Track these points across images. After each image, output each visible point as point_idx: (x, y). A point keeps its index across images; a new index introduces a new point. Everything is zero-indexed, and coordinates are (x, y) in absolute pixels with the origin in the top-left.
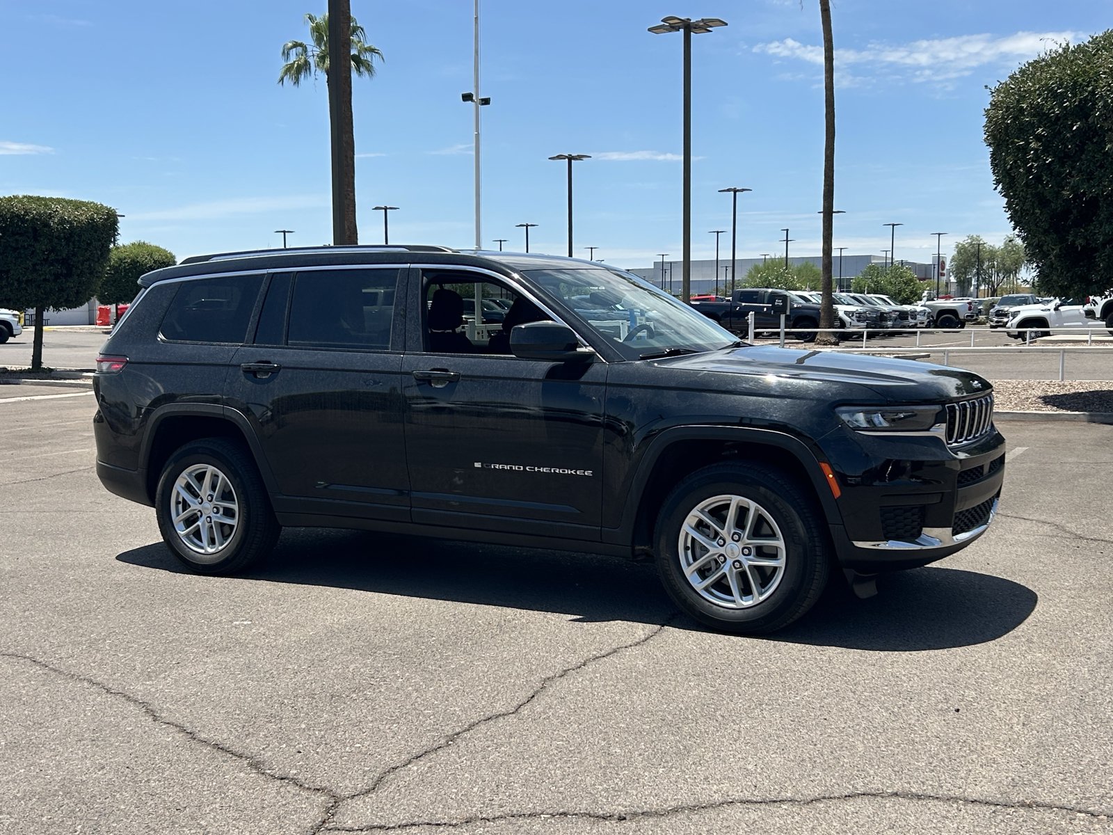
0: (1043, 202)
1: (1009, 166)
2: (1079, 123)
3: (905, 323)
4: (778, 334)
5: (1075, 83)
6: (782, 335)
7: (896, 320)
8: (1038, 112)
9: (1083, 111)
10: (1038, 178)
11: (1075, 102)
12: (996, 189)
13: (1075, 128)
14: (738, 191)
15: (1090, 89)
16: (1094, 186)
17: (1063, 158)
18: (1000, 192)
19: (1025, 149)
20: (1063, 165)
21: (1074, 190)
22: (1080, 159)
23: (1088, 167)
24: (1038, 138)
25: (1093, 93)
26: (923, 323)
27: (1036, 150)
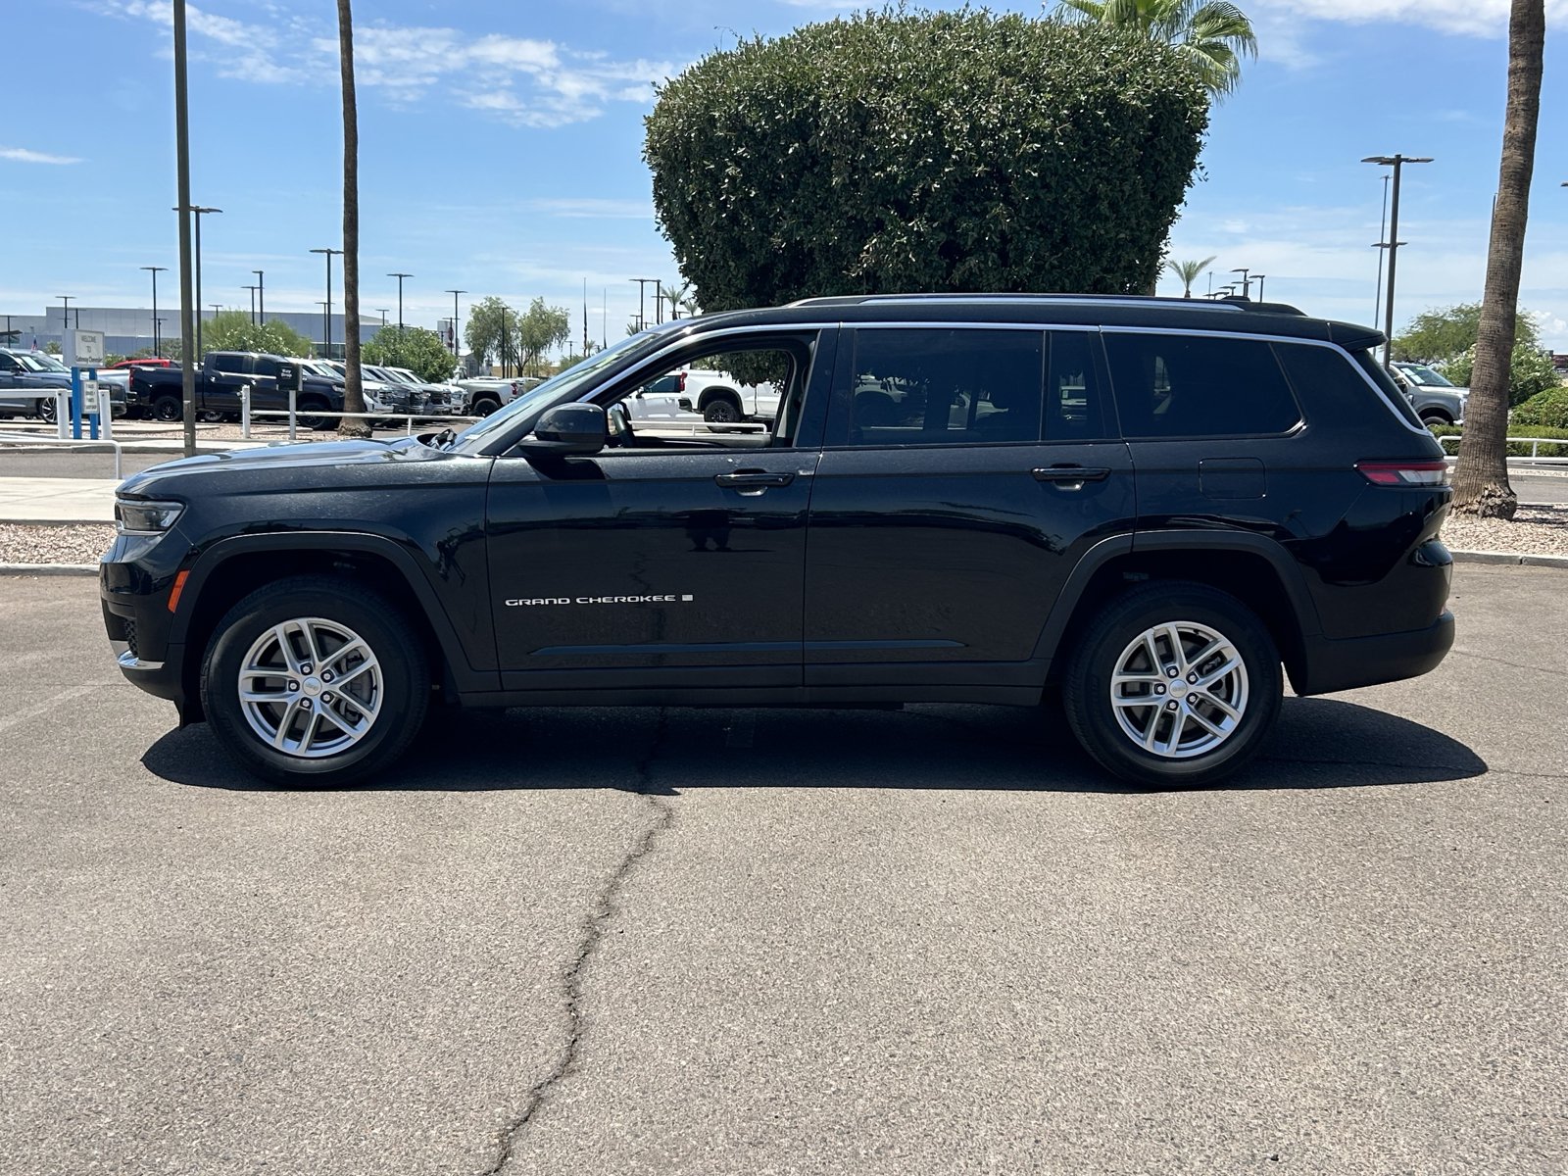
0: (739, 250)
1: (690, 199)
2: (797, 145)
3: (439, 408)
4: (286, 418)
5: (791, 88)
6: (293, 421)
7: (426, 403)
8: (736, 122)
9: (801, 129)
10: (734, 218)
11: (791, 114)
12: (658, 229)
13: (791, 151)
14: (203, 211)
15: (812, 98)
16: (814, 233)
17: (770, 191)
18: (664, 235)
19: (715, 178)
20: (770, 202)
21: (787, 236)
22: (794, 196)
23: (805, 206)
24: (738, 161)
25: (816, 104)
26: (459, 409)
27: (733, 179)
